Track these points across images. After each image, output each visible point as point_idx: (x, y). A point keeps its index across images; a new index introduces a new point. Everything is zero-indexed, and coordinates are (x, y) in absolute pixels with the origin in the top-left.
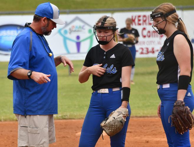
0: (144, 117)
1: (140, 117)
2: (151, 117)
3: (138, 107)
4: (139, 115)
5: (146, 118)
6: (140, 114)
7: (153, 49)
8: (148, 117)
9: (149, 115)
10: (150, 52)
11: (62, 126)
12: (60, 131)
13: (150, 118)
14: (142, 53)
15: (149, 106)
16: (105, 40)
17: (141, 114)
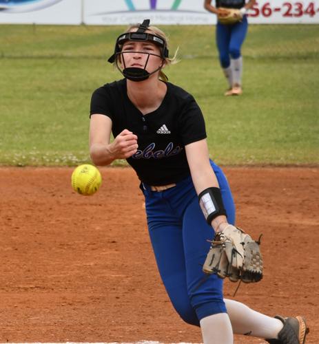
0: (287, 166)
1: (280, 166)
2: (302, 166)
3: (276, 141)
4: (277, 162)
5: (292, 169)
6: (279, 159)
7: (312, 5)
8: (296, 166)
9: (298, 163)
10: (306, 12)
11: (114, 182)
12: (108, 196)
13: (300, 169)
14: (287, 14)
15: (298, 139)
16: (143, 68)
17: (282, 160)
